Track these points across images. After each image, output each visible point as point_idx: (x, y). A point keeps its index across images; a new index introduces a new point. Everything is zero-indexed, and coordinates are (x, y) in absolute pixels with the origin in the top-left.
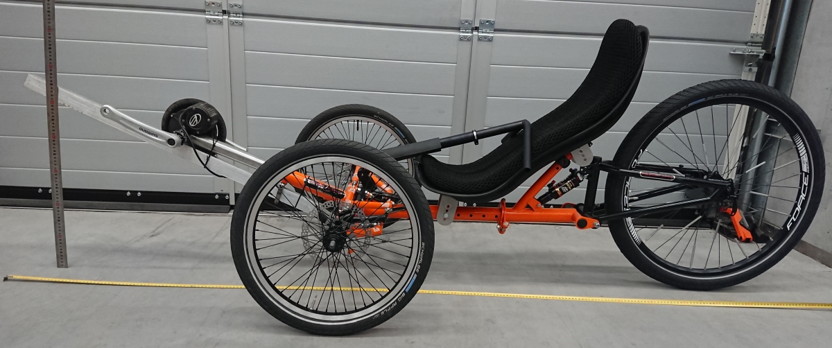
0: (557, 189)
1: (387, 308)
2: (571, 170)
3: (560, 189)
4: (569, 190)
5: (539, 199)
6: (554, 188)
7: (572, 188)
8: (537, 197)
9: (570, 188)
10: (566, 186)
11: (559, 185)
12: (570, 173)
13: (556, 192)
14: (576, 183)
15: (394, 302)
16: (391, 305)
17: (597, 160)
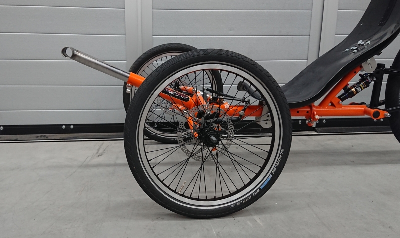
0: (353, 90)
1: (243, 200)
2: (360, 75)
3: (356, 90)
4: (362, 90)
5: (340, 97)
6: (350, 89)
7: (364, 88)
8: (337, 96)
9: (363, 88)
10: (360, 87)
11: (353, 87)
12: (361, 78)
13: (353, 92)
14: (367, 85)
15: (249, 196)
16: (246, 198)
17: (381, 66)
